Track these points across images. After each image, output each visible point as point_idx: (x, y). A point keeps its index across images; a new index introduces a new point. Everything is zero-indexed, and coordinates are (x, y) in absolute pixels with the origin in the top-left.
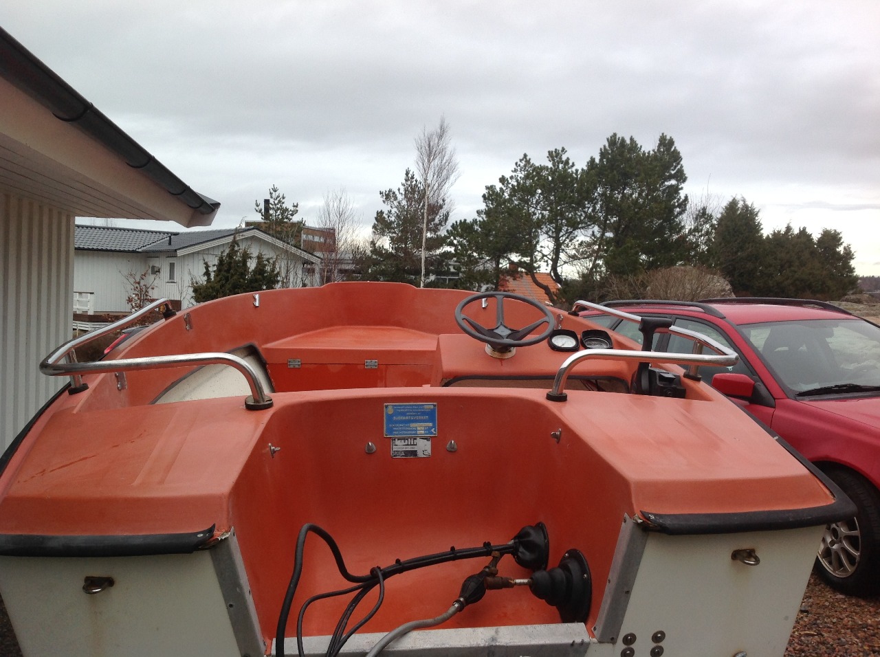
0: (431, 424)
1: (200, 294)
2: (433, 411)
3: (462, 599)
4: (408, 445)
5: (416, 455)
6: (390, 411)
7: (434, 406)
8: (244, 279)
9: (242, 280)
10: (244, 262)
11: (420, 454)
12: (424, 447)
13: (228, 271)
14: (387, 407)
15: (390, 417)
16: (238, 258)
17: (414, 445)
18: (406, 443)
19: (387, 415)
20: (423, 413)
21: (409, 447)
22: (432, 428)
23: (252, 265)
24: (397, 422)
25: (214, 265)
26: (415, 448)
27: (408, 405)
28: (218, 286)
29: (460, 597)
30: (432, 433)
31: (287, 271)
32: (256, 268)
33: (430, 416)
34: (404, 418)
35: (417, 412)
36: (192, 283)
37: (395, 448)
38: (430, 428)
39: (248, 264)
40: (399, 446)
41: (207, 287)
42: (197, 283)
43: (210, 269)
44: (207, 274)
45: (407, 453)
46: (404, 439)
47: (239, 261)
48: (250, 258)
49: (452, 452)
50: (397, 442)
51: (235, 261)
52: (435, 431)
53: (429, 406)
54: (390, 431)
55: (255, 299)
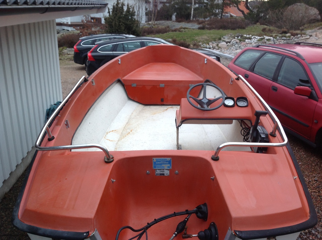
0: (169, 165)
1: (107, 21)
2: (170, 161)
3: (176, 233)
4: (161, 172)
5: (164, 175)
6: (155, 160)
7: (171, 159)
8: (122, 14)
9: (122, 15)
10: (122, 8)
11: (165, 175)
12: (167, 173)
13: (116, 11)
14: (153, 159)
15: (155, 163)
16: (120, 5)
17: (163, 172)
18: (161, 171)
19: (154, 162)
20: (166, 162)
21: (162, 172)
22: (170, 166)
23: (125, 8)
24: (157, 164)
25: (111, 9)
26: (164, 173)
27: (162, 159)
28: (113, 18)
29: (176, 232)
30: (170, 168)
31: (139, 8)
32: (127, 10)
33: (169, 162)
34: (160, 163)
35: (164, 161)
36: (104, 16)
37: (157, 173)
38: (169, 166)
39: (124, 8)
40: (158, 172)
41: (109, 18)
42: (105, 16)
43: (110, 10)
44: (109, 12)
45: (161, 174)
46: (160, 170)
47: (120, 7)
48: (125, 5)
49: (177, 174)
50: (157, 171)
51: (119, 7)
52: (171, 167)
53: (169, 159)
54: (155, 167)
55: (119, 61)
